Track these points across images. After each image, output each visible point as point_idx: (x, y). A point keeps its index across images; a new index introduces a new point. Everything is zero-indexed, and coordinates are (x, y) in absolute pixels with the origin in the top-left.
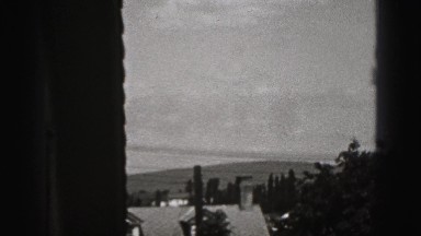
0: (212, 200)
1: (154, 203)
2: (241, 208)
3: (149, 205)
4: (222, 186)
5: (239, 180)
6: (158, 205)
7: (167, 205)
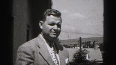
0: (89, 47)
1: (73, 47)
2: (95, 49)
3: (72, 48)
4: (92, 43)
5: (94, 41)
6: (74, 48)
7: (77, 48)
